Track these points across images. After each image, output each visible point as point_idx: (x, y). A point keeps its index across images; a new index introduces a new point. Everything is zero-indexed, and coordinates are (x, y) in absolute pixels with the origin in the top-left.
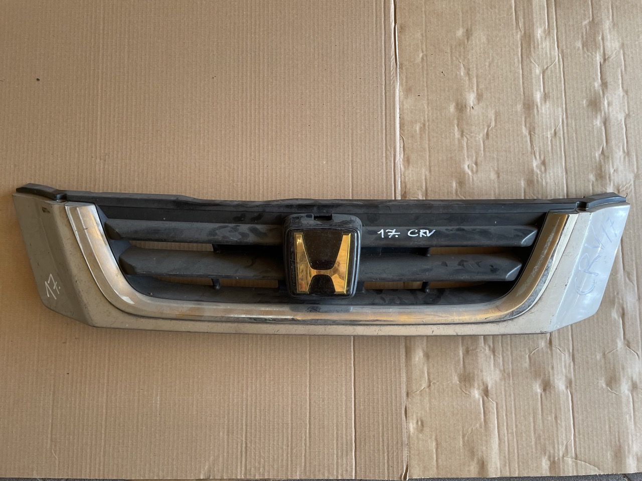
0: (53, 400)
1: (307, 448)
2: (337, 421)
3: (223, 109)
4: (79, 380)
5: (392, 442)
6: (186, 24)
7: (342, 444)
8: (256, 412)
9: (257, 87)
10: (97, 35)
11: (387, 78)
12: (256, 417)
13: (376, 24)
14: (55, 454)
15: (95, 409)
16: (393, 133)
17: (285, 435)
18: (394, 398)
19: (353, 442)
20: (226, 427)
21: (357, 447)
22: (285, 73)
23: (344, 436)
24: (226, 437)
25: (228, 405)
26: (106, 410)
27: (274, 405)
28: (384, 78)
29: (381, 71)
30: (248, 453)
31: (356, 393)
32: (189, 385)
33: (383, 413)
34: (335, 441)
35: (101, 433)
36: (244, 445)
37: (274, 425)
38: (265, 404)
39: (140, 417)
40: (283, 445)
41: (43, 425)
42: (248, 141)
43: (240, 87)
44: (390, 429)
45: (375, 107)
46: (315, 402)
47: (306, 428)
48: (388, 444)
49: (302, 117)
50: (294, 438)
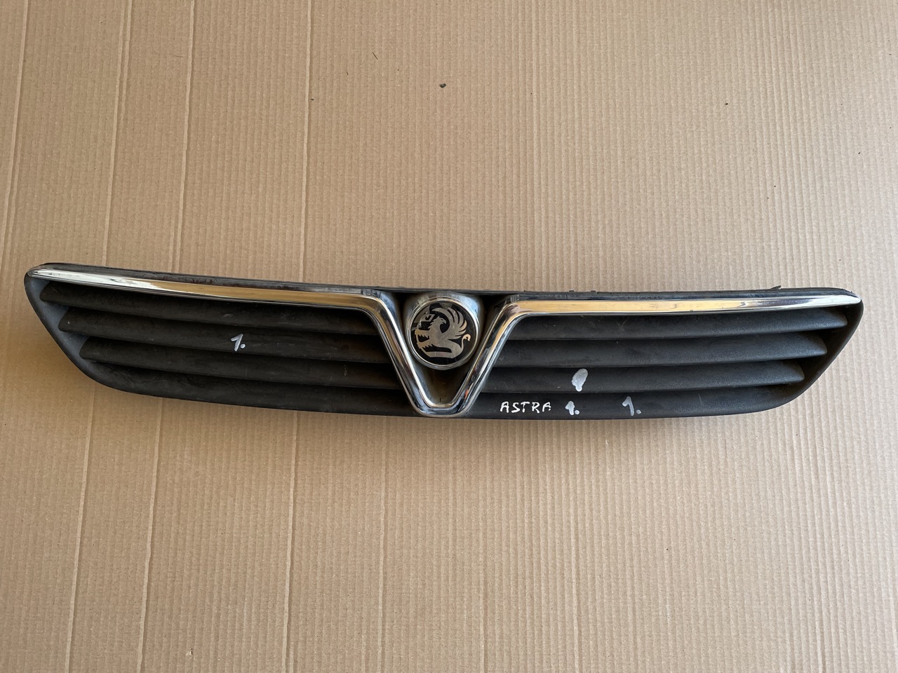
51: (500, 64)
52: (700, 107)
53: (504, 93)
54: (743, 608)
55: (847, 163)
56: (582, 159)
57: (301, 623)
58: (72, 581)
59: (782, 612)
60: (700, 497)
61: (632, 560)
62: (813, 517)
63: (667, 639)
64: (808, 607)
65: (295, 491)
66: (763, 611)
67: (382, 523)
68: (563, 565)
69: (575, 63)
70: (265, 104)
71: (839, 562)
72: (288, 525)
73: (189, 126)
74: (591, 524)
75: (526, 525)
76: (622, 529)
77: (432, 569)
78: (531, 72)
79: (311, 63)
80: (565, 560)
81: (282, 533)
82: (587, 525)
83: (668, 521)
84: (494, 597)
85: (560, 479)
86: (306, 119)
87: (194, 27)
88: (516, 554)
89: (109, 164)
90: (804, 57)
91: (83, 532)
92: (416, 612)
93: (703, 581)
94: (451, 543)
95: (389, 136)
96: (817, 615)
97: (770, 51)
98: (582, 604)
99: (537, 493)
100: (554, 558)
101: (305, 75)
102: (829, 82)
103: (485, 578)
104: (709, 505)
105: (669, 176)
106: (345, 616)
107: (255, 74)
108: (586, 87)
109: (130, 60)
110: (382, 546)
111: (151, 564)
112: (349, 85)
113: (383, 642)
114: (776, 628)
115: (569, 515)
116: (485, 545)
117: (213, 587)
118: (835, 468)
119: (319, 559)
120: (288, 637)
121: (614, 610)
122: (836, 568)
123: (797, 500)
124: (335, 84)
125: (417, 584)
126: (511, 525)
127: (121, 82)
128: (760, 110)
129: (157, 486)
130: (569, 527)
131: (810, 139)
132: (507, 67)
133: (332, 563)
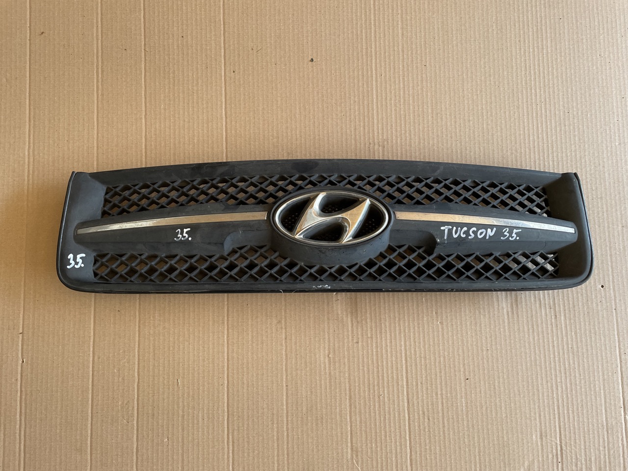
51: (351, 51)
52: (483, 78)
53: (354, 71)
54: (510, 399)
55: (578, 113)
56: (405, 115)
57: (235, 419)
58: (88, 399)
59: (534, 401)
60: (483, 332)
61: (441, 372)
62: (553, 342)
63: (463, 420)
64: (550, 398)
65: (228, 337)
66: (522, 401)
67: (284, 354)
68: (398, 377)
69: (400, 50)
70: (195, 82)
71: (570, 369)
72: (224, 359)
73: (145, 98)
74: (415, 351)
75: (374, 353)
76: (435, 354)
77: (316, 382)
78: (372, 56)
79: (225, 53)
80: (399, 374)
81: (221, 364)
82: (413, 352)
83: (463, 348)
84: (355, 398)
85: (395, 323)
86: (223, 92)
87: (144, 29)
88: (369, 371)
89: (94, 126)
90: (551, 42)
91: (93, 367)
92: (307, 409)
93: (485, 384)
94: (327, 366)
95: (279, 103)
96: (556, 402)
97: (529, 38)
98: (410, 401)
99: (381, 333)
100: (392, 373)
101: (220, 62)
102: (567, 59)
103: (350, 387)
104: (488, 337)
105: (462, 125)
106: (263, 413)
107: (188, 61)
108: (408, 66)
109: (102, 53)
110: (284, 369)
111: (138, 386)
112: (250, 68)
113: (287, 428)
114: (530, 411)
115: (401, 346)
116: (349, 367)
117: (178, 398)
118: (567, 312)
119: (245, 379)
120: (228, 428)
121: (430, 403)
122: (568, 373)
123: (543, 332)
124: (241, 67)
125: (307, 392)
126: (365, 353)
127: (98, 69)
128: (522, 79)
129: (139, 337)
130: (401, 353)
131: (554, 98)
132: (355, 54)
133: (253, 381)
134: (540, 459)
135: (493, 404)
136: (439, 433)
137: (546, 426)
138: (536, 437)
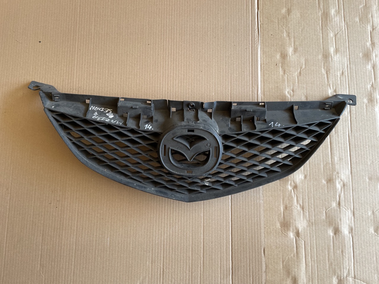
0: (42, 240)
1: (202, 273)
2: (221, 256)
3: (151, 61)
4: (58, 227)
5: (256, 270)
6: (130, 9)
7: (224, 271)
8: (169, 249)
9: (172, 48)
10: (76, 15)
11: (253, 43)
12: (169, 252)
13: (246, 10)
14: (43, 274)
15: (68, 245)
16: (256, 76)
17: (188, 264)
18: (256, 242)
19: (231, 269)
20: (150, 258)
21: (233, 273)
22: (190, 39)
23: (225, 266)
24: (150, 265)
25: (152, 244)
26: (76, 246)
27: (181, 245)
28: (251, 43)
29: (249, 38)
30: (164, 275)
31: (233, 238)
32: (128, 231)
33: (249, 251)
34: (219, 269)
35: (72, 261)
36: (162, 270)
37: (181, 258)
38: (175, 244)
39: (97, 251)
40: (186, 270)
41: (36, 256)
42: (166, 81)
43: (162, 47)
44: (254, 262)
45: (245, 60)
46: (207, 244)
47: (201, 260)
48: (253, 271)
49: (200, 66)
50: (193, 266)
134: (150, 276)
135: (125, 242)
136: (92, 258)
137: (155, 256)
138: (149, 262)
